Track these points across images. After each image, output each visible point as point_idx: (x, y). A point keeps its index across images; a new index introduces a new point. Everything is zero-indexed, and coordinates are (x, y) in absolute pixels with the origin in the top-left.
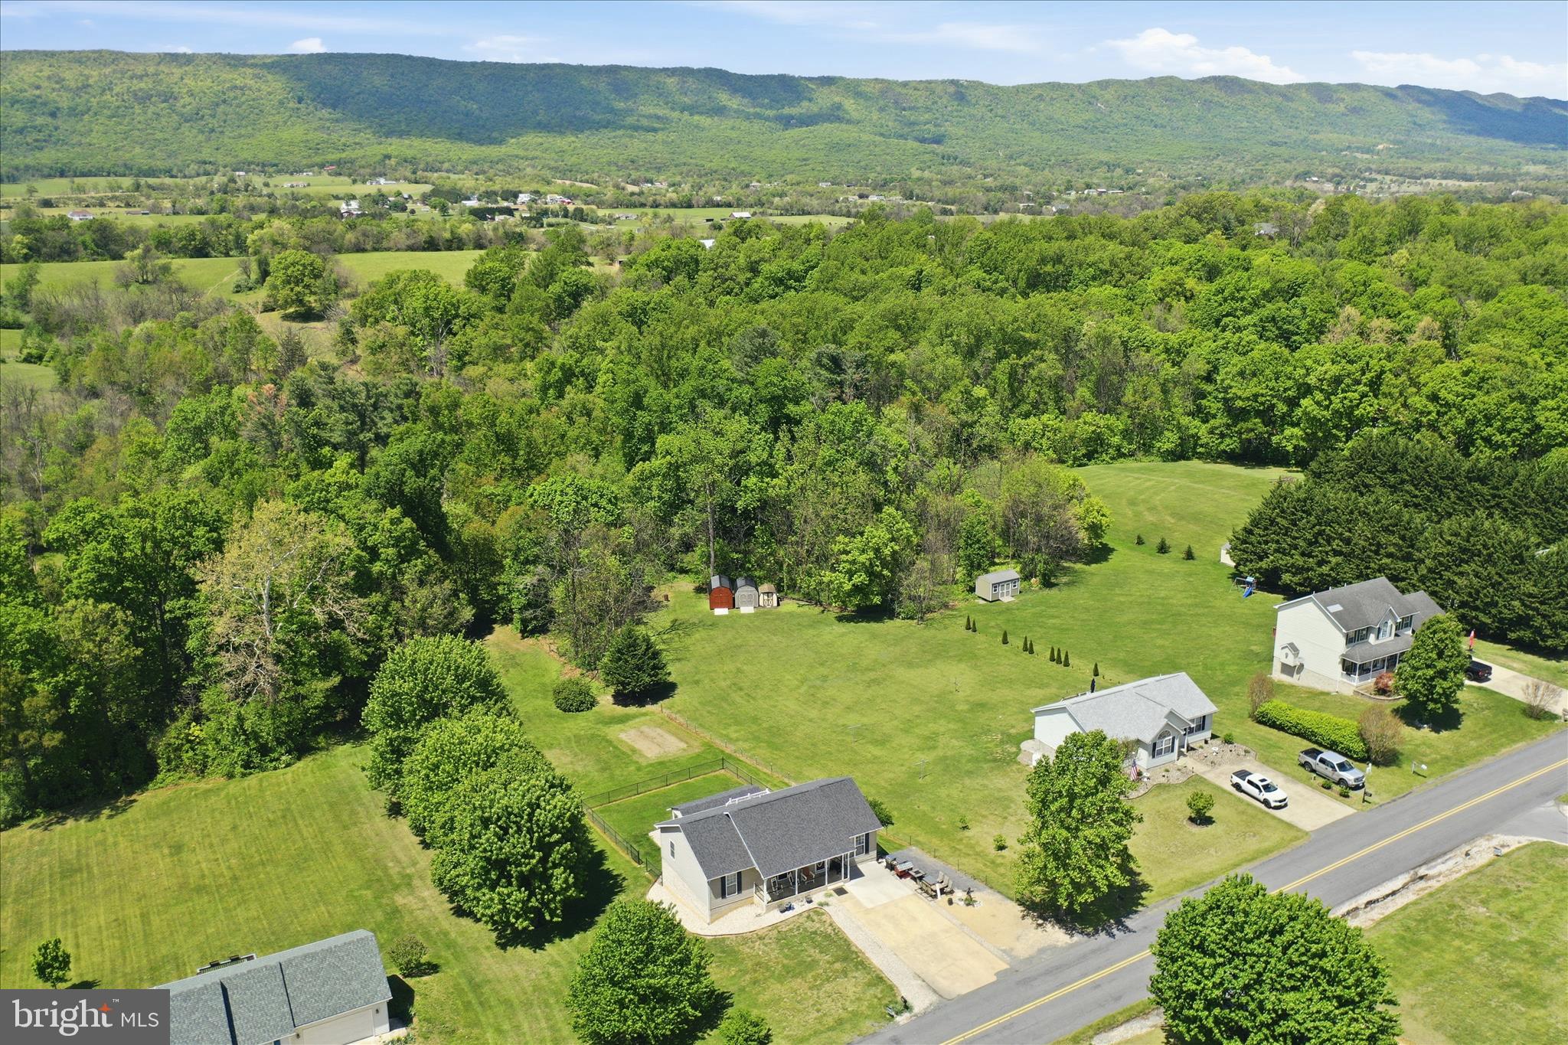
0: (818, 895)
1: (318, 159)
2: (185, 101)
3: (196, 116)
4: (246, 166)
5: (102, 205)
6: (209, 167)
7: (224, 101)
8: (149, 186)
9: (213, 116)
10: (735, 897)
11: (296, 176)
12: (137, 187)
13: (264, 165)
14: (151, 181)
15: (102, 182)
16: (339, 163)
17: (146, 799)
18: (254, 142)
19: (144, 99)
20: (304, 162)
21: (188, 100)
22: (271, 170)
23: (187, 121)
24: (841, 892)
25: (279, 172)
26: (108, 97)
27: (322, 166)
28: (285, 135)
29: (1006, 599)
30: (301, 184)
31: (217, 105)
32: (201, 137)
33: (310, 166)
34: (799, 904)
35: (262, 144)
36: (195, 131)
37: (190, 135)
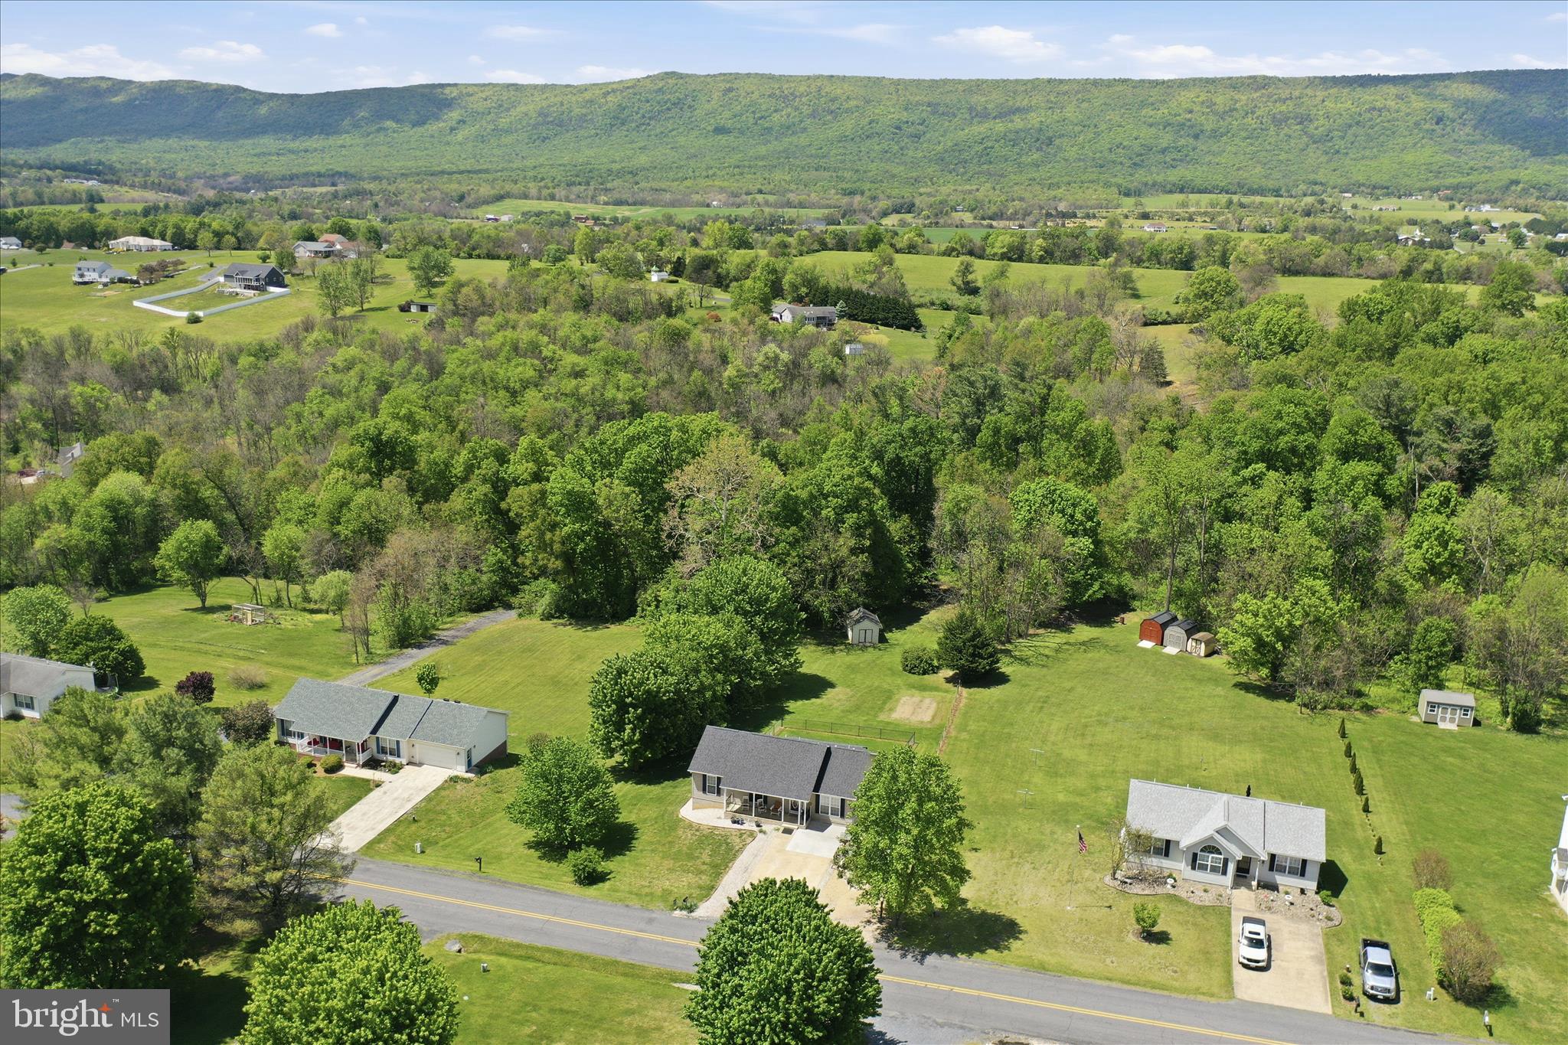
1: (1435, 183)
2: (1319, 126)
3: (1327, 137)
4: (1355, 188)
5: (1191, 219)
6: (1317, 188)
7: (1358, 123)
8: (1242, 205)
9: (1343, 138)
11: (1403, 199)
12: (1230, 203)
13: (1375, 187)
14: (1245, 200)
15: (1205, 198)
16: (1456, 188)
17: (614, 629)
18: (1374, 164)
19: (1279, 121)
20: (1418, 185)
21: (1321, 122)
22: (1378, 192)
23: (1315, 142)
25: (1388, 195)
26: (1249, 120)
27: (1435, 190)
28: (1409, 157)
29: (1444, 725)
30: (1391, 208)
31: (1350, 126)
32: (1324, 159)
33: (1421, 190)
35: (1382, 167)
36: (1319, 152)
37: (1314, 156)
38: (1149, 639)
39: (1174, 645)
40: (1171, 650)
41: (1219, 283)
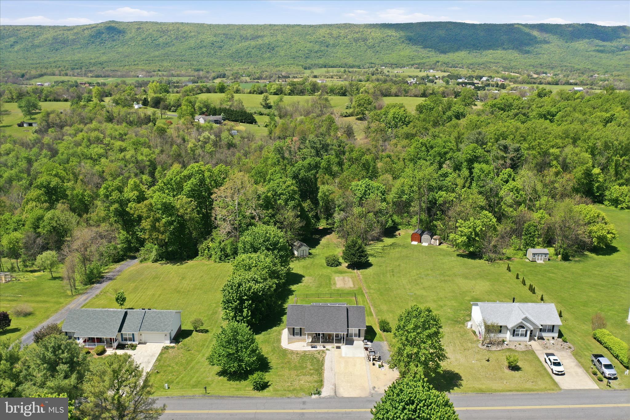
0: (329, 346)
1: (412, 63)
2: (370, 42)
3: (373, 46)
4: (385, 65)
5: (332, 78)
6: (373, 65)
7: (383, 41)
8: (349, 72)
9: (379, 46)
10: (298, 337)
11: (402, 69)
12: (345, 71)
13: (392, 64)
14: (351, 70)
15: (335, 70)
16: (419, 64)
17: (190, 263)
18: (391, 56)
19: (356, 40)
20: (407, 63)
21: (371, 40)
22: (394, 66)
23: (369, 48)
24: (338, 348)
25: (397, 67)
26: (345, 40)
27: (413, 65)
28: (402, 53)
29: (539, 262)
30: (401, 72)
31: (381, 42)
32: (373, 54)
33: (408, 65)
34: (320, 347)
35: (393, 57)
36: (371, 52)
37: (369, 53)
38: (415, 241)
39: (425, 242)
40: (425, 244)
41: (366, 100)
